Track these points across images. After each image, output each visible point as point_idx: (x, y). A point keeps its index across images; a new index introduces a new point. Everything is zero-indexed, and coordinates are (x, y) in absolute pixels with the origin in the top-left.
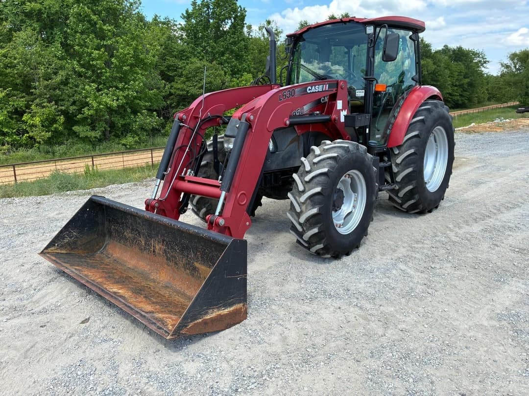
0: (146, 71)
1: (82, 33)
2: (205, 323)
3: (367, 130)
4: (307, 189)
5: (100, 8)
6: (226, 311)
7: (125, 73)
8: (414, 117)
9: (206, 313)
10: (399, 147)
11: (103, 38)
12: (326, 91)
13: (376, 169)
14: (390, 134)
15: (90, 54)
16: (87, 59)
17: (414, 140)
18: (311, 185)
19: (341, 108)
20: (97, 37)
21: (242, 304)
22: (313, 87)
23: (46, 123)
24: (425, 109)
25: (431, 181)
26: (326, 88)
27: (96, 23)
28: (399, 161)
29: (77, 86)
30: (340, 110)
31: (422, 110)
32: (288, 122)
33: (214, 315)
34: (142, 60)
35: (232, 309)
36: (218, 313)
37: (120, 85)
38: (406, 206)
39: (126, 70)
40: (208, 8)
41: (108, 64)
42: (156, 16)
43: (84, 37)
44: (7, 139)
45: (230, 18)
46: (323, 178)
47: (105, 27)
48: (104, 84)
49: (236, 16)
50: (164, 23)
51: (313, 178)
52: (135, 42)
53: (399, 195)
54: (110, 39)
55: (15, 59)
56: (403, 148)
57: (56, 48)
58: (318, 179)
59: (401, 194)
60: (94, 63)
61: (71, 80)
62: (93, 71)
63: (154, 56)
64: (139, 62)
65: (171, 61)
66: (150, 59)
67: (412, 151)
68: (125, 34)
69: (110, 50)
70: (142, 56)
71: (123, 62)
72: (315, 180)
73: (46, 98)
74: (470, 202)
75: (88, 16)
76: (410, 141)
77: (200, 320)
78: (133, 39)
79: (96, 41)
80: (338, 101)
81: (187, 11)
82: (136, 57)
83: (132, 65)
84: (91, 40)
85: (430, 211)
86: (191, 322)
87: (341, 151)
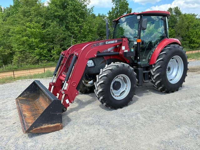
0: (93, 34)
1: (72, 22)
2: (42, 129)
3: (138, 58)
4: (100, 81)
5: (78, 13)
6: (52, 125)
7: (85, 35)
8: (161, 52)
9: (42, 126)
10: (155, 64)
11: (78, 23)
12: (116, 43)
13: (136, 74)
14: (151, 59)
15: (74, 29)
16: (73, 30)
17: (161, 61)
18: (101, 80)
19: (124, 49)
20: (77, 23)
21: (60, 124)
22: (109, 42)
23: (58, 53)
24: (167, 49)
25: (175, 79)
26: (116, 42)
27: (77, 18)
28: (154, 70)
29: (69, 40)
30: (124, 50)
31: (166, 49)
32: (96, 56)
33: (46, 126)
34: (91, 30)
35: (55, 125)
36: (48, 126)
37: (84, 39)
38: (159, 89)
39: (86, 34)
40: (118, 9)
41: (80, 32)
42: (99, 14)
43: (72, 23)
44: (47, 58)
45: (125, 12)
46: (105, 77)
47: (80, 19)
48: (78, 39)
49: (128, 11)
50: (102, 16)
51: (102, 77)
52: (89, 24)
53: (155, 84)
54: (81, 23)
55: (50, 32)
56: (156, 65)
57: (63, 28)
58: (103, 78)
59: (156, 84)
60: (75, 32)
61: (67, 38)
62: (75, 35)
63: (96, 29)
64: (91, 31)
65: (102, 30)
66: (95, 29)
67: (159, 66)
68: (86, 21)
69: (81, 27)
70: (91, 29)
71: (85, 31)
72: (102, 78)
73: (59, 45)
74: (197, 88)
75: (74, 16)
76: (159, 62)
77: (39, 128)
78: (89, 23)
79: (76, 24)
80: (123, 47)
81: (109, 11)
82: (89, 29)
83: (88, 32)
84: (74, 24)
85: (173, 92)
86: (34, 128)
87: (115, 67)
